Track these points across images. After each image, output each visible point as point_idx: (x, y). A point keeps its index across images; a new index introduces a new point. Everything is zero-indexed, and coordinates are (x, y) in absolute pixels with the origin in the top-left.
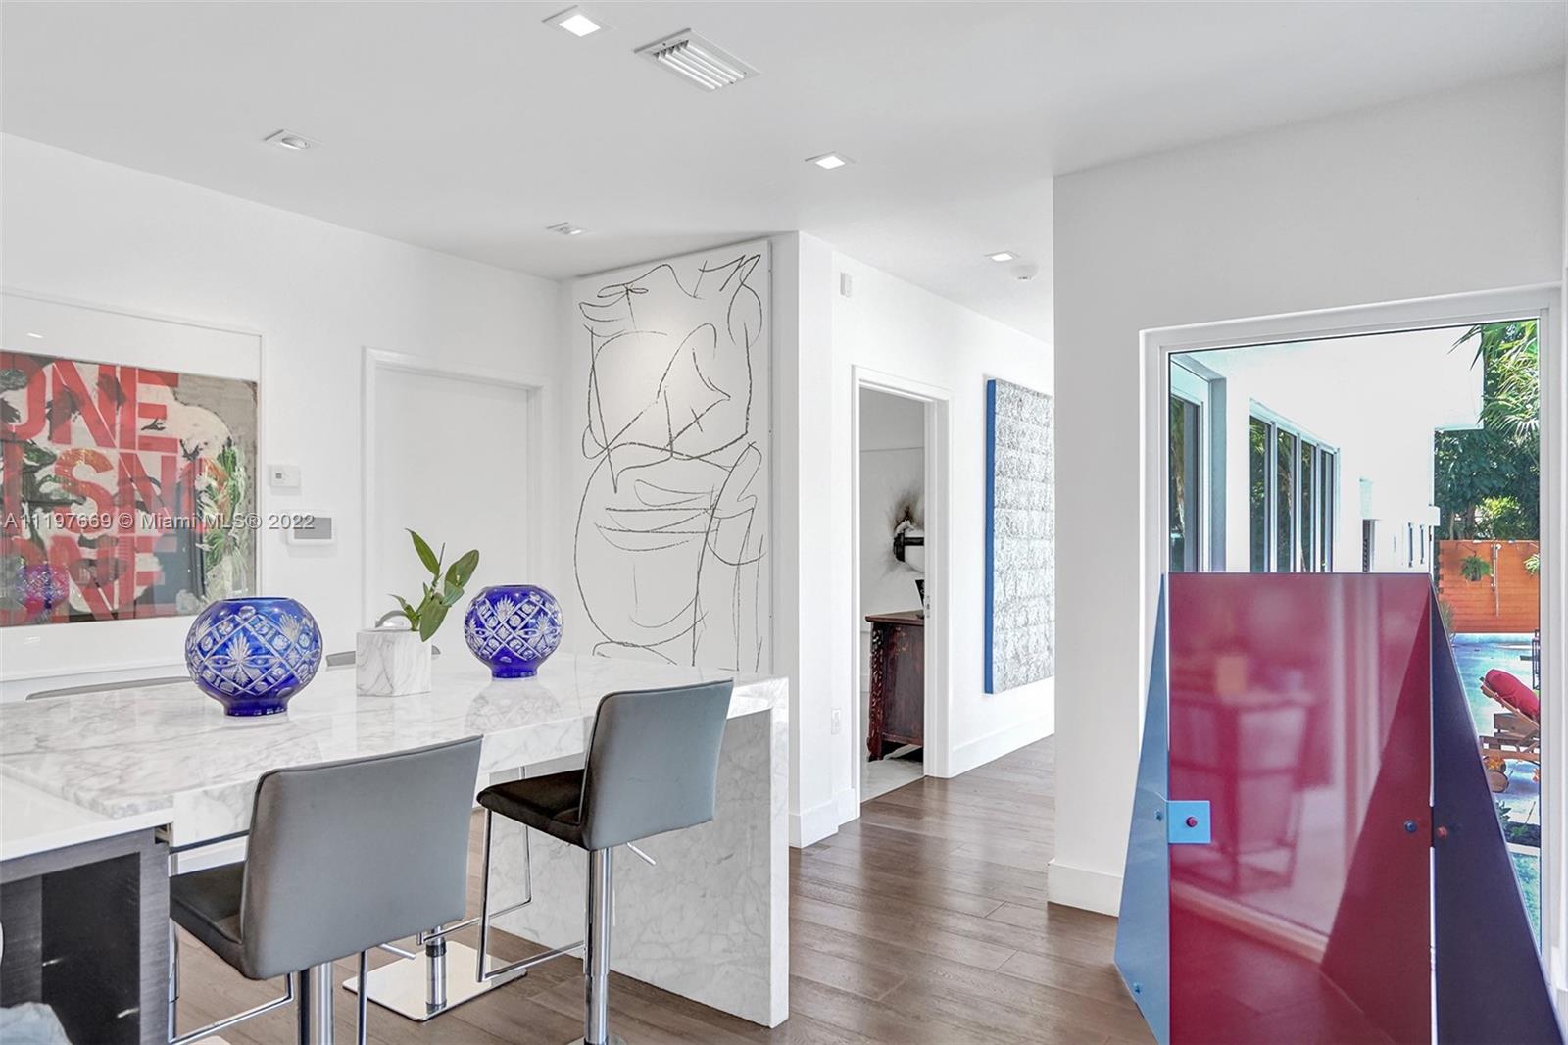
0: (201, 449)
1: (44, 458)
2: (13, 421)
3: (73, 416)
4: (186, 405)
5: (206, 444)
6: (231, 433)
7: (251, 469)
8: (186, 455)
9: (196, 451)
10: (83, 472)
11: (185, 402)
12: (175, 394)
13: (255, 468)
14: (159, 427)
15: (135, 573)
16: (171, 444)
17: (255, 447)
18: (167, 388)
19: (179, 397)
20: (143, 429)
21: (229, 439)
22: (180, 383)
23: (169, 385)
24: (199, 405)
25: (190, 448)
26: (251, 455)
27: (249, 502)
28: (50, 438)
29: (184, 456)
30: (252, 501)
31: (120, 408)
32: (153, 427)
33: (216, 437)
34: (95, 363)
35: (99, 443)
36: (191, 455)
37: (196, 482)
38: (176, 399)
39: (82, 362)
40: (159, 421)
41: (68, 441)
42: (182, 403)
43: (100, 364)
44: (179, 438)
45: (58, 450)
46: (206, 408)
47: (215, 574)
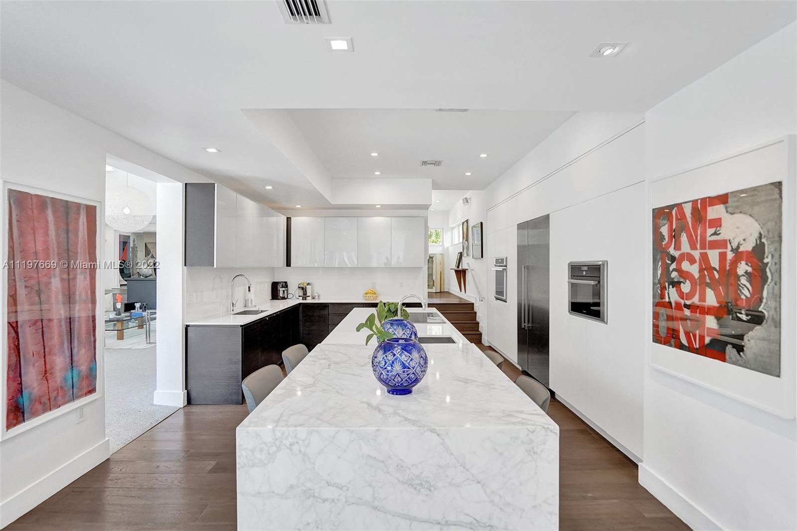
0: (741, 245)
1: (673, 259)
2: (663, 241)
3: (682, 234)
4: (732, 214)
5: (744, 240)
6: (762, 228)
7: (777, 256)
8: (732, 250)
9: (738, 247)
10: (686, 266)
11: (732, 212)
12: (726, 208)
13: (780, 255)
14: (718, 233)
15: (706, 328)
16: (723, 244)
17: (780, 237)
18: (722, 206)
19: (729, 210)
20: (710, 236)
21: (760, 234)
22: (729, 200)
23: (723, 204)
24: (741, 212)
25: (735, 245)
26: (777, 245)
27: (776, 284)
28: (674, 248)
29: (731, 251)
30: (778, 283)
31: (700, 225)
32: (715, 234)
33: (751, 235)
34: (690, 201)
35: (692, 249)
36: (735, 250)
37: (738, 268)
38: (727, 212)
39: (685, 203)
40: (718, 229)
41: (680, 249)
42: (730, 213)
43: (692, 201)
44: (728, 239)
45: (676, 254)
46: (745, 214)
47: (750, 339)
